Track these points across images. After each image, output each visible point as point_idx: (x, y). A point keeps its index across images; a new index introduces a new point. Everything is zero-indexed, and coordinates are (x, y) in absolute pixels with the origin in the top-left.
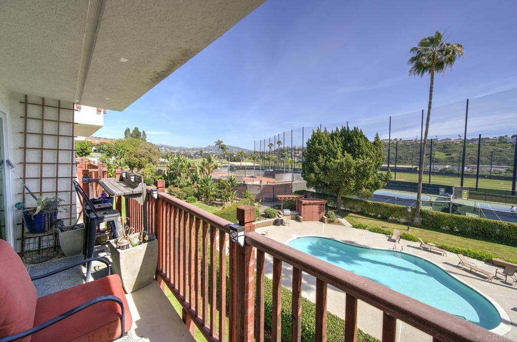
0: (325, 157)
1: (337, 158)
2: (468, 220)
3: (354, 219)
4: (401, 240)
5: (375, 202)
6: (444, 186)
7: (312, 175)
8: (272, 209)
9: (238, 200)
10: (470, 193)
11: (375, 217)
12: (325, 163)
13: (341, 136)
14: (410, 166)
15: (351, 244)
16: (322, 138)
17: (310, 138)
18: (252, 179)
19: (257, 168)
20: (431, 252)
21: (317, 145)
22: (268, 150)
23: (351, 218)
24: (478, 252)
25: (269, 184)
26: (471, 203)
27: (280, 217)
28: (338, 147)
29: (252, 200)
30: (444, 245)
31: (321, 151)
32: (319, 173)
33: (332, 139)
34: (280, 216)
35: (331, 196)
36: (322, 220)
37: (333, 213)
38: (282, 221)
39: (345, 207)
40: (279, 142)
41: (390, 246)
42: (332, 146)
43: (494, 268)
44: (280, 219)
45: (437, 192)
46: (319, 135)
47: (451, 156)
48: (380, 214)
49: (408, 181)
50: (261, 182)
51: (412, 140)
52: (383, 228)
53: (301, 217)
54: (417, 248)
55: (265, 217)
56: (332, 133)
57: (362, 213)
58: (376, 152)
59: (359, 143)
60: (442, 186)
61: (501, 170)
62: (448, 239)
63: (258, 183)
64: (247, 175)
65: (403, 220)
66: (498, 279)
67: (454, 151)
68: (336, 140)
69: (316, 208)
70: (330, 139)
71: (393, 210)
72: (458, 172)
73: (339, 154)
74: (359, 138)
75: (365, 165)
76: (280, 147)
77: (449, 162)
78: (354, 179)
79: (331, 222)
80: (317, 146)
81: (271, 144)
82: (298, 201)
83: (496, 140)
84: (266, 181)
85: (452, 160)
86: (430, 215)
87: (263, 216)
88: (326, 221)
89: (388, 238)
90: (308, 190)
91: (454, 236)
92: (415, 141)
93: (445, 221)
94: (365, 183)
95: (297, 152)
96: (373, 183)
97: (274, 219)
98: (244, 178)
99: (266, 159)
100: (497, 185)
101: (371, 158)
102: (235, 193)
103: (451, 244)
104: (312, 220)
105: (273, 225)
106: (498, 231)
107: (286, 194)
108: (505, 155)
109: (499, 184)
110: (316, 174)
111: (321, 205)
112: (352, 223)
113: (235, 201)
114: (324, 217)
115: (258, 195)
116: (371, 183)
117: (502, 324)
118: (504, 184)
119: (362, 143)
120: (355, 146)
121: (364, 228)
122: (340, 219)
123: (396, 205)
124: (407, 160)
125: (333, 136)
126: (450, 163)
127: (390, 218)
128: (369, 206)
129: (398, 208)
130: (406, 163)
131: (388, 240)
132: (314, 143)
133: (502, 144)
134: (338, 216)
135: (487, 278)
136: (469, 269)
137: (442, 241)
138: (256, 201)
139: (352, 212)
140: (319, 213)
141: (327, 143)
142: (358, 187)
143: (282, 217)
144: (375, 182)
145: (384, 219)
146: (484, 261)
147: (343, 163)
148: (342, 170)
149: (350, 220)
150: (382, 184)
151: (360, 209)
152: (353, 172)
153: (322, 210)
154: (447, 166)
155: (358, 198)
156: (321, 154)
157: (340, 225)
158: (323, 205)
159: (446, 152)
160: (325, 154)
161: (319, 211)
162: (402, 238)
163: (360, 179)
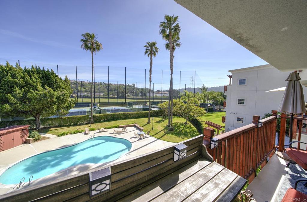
0: (23, 89)
1: (39, 91)
2: (109, 115)
3: (56, 131)
5: (69, 117)
7: (7, 106)
10: (100, 105)
11: (70, 125)
13: (38, 74)
16: (16, 72)
20: (103, 132)
23: (53, 131)
24: (115, 125)
28: (37, 82)
30: (106, 127)
32: (16, 103)
33: (29, 74)
36: (26, 142)
37: (37, 132)
39: (44, 125)
41: (87, 137)
42: (29, 80)
43: (122, 128)
45: (89, 106)
48: (73, 123)
52: (78, 130)
54: (98, 133)
57: (60, 126)
59: (56, 80)
61: (101, 95)
65: (85, 122)
66: (123, 132)
67: (87, 87)
68: (33, 76)
69: (18, 134)
70: (26, 75)
71: (79, 119)
73: (39, 87)
74: (55, 77)
75: (63, 95)
78: (56, 105)
79: (35, 140)
80: (10, 78)
88: (31, 141)
89: (84, 134)
91: (106, 122)
93: (102, 118)
94: (63, 106)
96: (68, 106)
101: (66, 90)
106: (116, 116)
110: (11, 104)
112: (56, 134)
114: (28, 138)
116: (66, 106)
117: (132, 144)
118: (106, 100)
119: (58, 81)
120: (53, 82)
121: (67, 134)
122: (44, 136)
123: (82, 116)
127: (79, 123)
128: (65, 120)
129: (83, 117)
134: (42, 134)
135: (121, 133)
136: (117, 132)
137: (104, 126)
139: (51, 127)
140: (22, 137)
141: (23, 78)
142: (58, 109)
144: (69, 105)
145: (75, 125)
146: (117, 128)
147: (46, 94)
148: (46, 99)
149: (53, 133)
150: (73, 105)
151: (58, 123)
152: (55, 99)
153: (25, 134)
154: (85, 94)
155: (57, 117)
156: (17, 87)
157: (47, 139)
158: (26, 129)
159: (84, 87)
160: (21, 87)
161: (21, 135)
162: (90, 131)
163: (60, 104)
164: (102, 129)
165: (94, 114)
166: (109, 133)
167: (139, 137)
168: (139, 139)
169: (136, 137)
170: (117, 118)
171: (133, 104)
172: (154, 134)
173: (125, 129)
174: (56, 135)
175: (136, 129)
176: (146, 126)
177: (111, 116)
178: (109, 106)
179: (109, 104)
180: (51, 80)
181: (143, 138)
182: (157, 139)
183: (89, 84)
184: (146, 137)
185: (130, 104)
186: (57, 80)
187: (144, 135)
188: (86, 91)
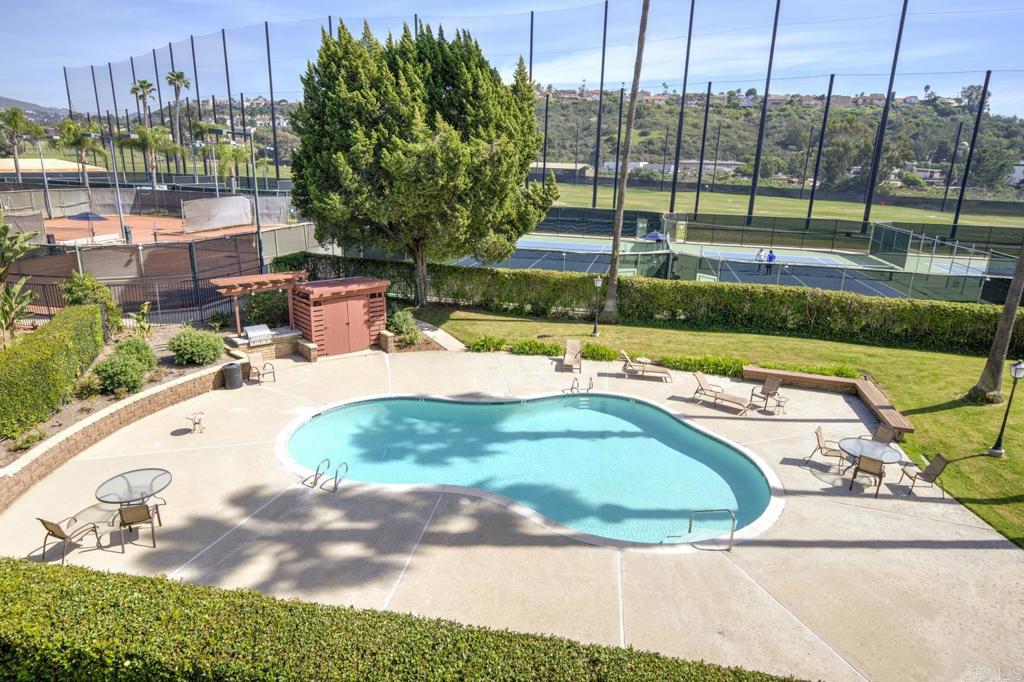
0: (374, 134)
1: (415, 140)
3: (468, 327)
4: (584, 362)
5: (517, 270)
6: (646, 213)
7: (335, 198)
8: (201, 333)
9: (41, 316)
10: (689, 228)
11: (518, 313)
12: (377, 153)
13: (421, 60)
14: (571, 166)
15: (472, 400)
16: (359, 62)
17: (315, 61)
18: (84, 224)
19: (100, 183)
20: (643, 378)
21: (344, 87)
22: (133, 110)
23: (458, 325)
24: (721, 359)
25: (162, 240)
26: (695, 249)
27: (237, 358)
28: (414, 100)
29: (107, 309)
30: (665, 355)
31: (359, 113)
32: (358, 192)
33: (393, 67)
34: (235, 352)
35: (397, 265)
36: (379, 344)
37: (410, 316)
38: (246, 367)
39: (438, 294)
40: (176, 79)
41: (562, 383)
42: (392, 93)
43: (748, 387)
44: (238, 362)
45: (633, 231)
46: (346, 52)
47: (648, 137)
48: (530, 302)
49: (572, 206)
50: (127, 233)
51: (574, 92)
52: (540, 341)
53: (311, 346)
54: (618, 376)
55: (180, 365)
56: (390, 49)
57: (485, 307)
58: (521, 118)
59: (476, 87)
60: (643, 215)
61: (727, 170)
62: (669, 342)
63: (113, 238)
64: (56, 213)
65: (581, 311)
66: (754, 407)
67: (654, 123)
68: (405, 71)
69: (358, 307)
70: (386, 69)
71: (559, 288)
72: (661, 178)
73: (419, 122)
74: (474, 70)
75: (495, 161)
76: (182, 97)
77: (645, 152)
78: (466, 206)
79: (405, 345)
80: (343, 90)
81: (144, 85)
82: (294, 291)
83: (723, 99)
84: (147, 231)
85: (651, 147)
86: (636, 290)
87: (167, 362)
88: (391, 345)
89: (555, 363)
90: (321, 251)
91: (677, 332)
92: (581, 95)
93: (663, 300)
94: (494, 217)
95: (248, 118)
96: (514, 214)
97: (215, 369)
98: (47, 224)
99: (133, 145)
100: (723, 204)
101: (511, 136)
102: (17, 288)
103: (677, 351)
104: (348, 349)
105: (215, 388)
106: (746, 307)
107: (241, 273)
108: (735, 137)
109: (725, 202)
110: (347, 195)
111: (373, 296)
112: (463, 338)
113: (27, 322)
114: (385, 332)
115: (130, 286)
116: (509, 215)
117: (774, 500)
118: (734, 202)
119: (485, 87)
120: (466, 94)
121: (497, 348)
122: (430, 334)
123: (568, 274)
124: (564, 147)
125: (393, 58)
126: (647, 155)
127: (553, 310)
128: (503, 283)
129: (572, 280)
130: (561, 156)
131: (557, 370)
132: (329, 81)
133: (733, 111)
134: (424, 324)
135: (736, 411)
136: (712, 400)
137: (660, 347)
138: (126, 311)
139: (456, 307)
140: (369, 323)
141: (376, 83)
142: (477, 230)
143: (245, 356)
144: (518, 213)
145: (540, 314)
146: (729, 376)
147: (433, 155)
148: (432, 178)
149: (458, 331)
150: (536, 216)
151: (480, 294)
152: (462, 182)
153: (376, 314)
154: (642, 164)
155: (475, 264)
156: (361, 123)
157: (433, 349)
158: (380, 295)
159: (640, 127)
160: (372, 123)
161: (366, 317)
162: (584, 357)
163: (482, 203)
164: (644, 365)
165: (625, 273)
166: (668, 392)
167: (849, 475)
168: (839, 483)
169: (824, 469)
170: (750, 320)
171: (916, 246)
172: (992, 492)
173: (767, 394)
174: (463, 342)
175: (855, 416)
176: (943, 416)
177: (712, 302)
178: (742, 242)
179: (747, 228)
180: (460, 88)
181: (872, 490)
182: (998, 537)
183: (667, 108)
184: (902, 492)
185: (892, 242)
186: (481, 82)
187: (893, 474)
188: (648, 149)
